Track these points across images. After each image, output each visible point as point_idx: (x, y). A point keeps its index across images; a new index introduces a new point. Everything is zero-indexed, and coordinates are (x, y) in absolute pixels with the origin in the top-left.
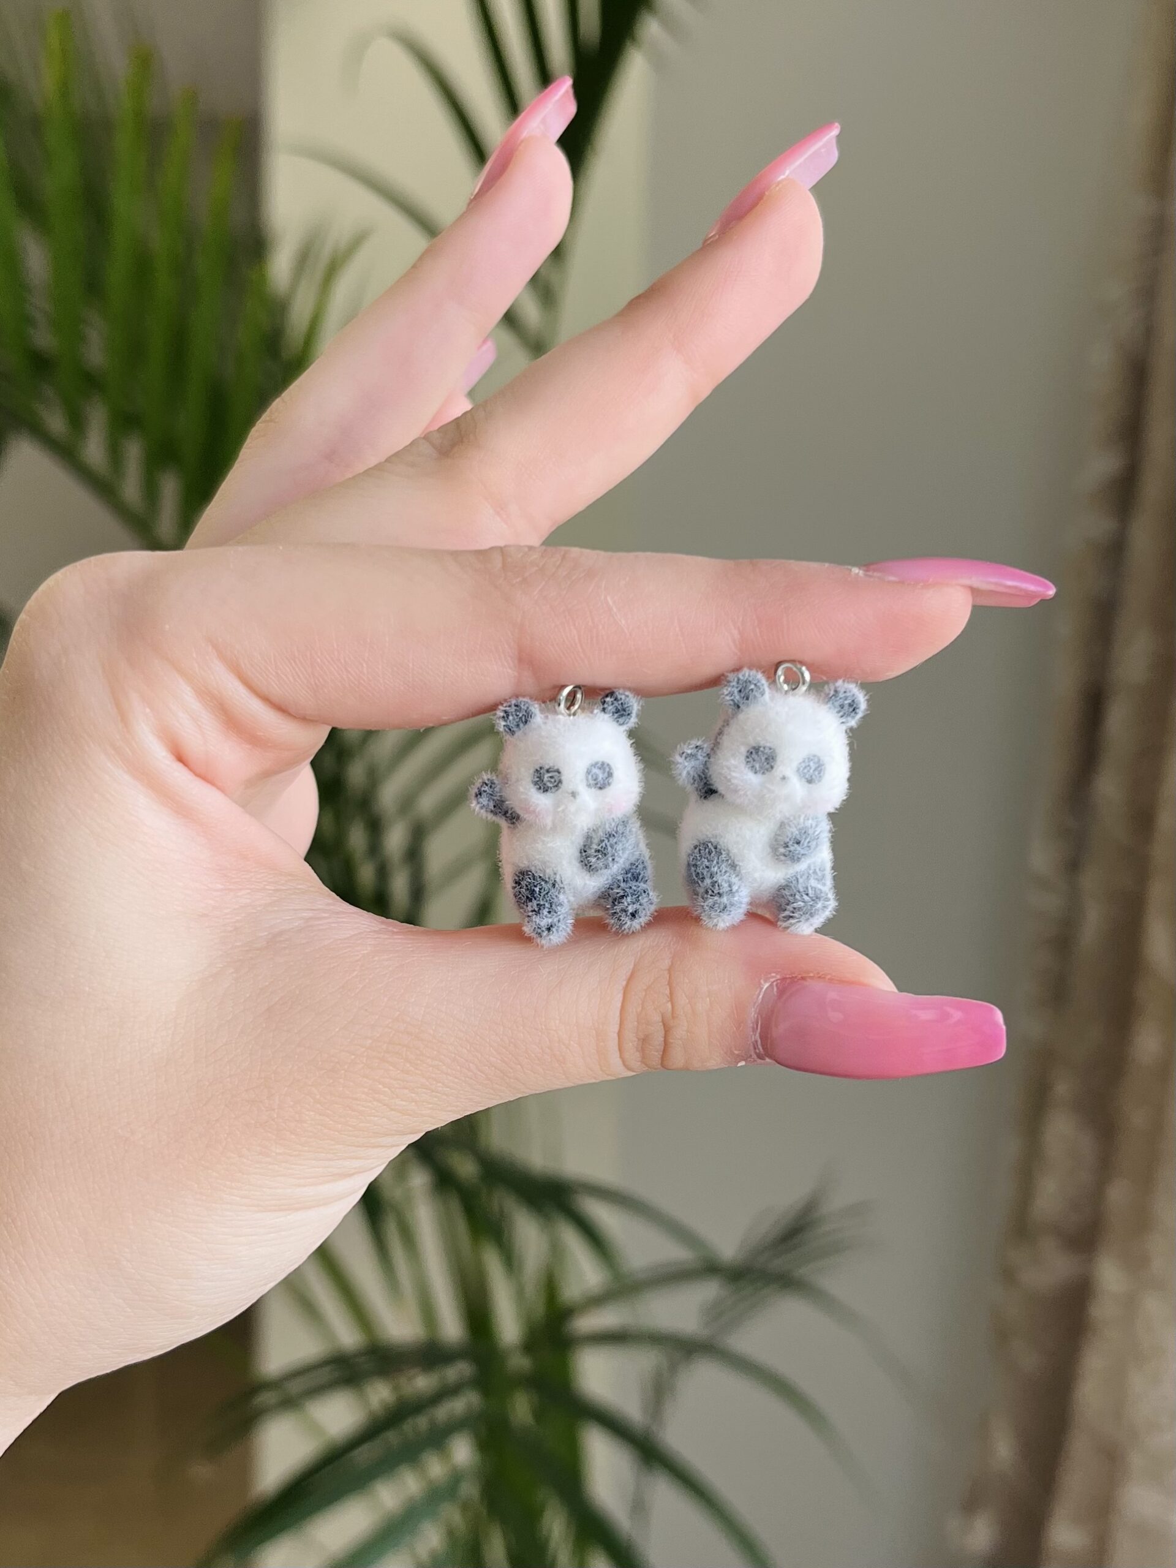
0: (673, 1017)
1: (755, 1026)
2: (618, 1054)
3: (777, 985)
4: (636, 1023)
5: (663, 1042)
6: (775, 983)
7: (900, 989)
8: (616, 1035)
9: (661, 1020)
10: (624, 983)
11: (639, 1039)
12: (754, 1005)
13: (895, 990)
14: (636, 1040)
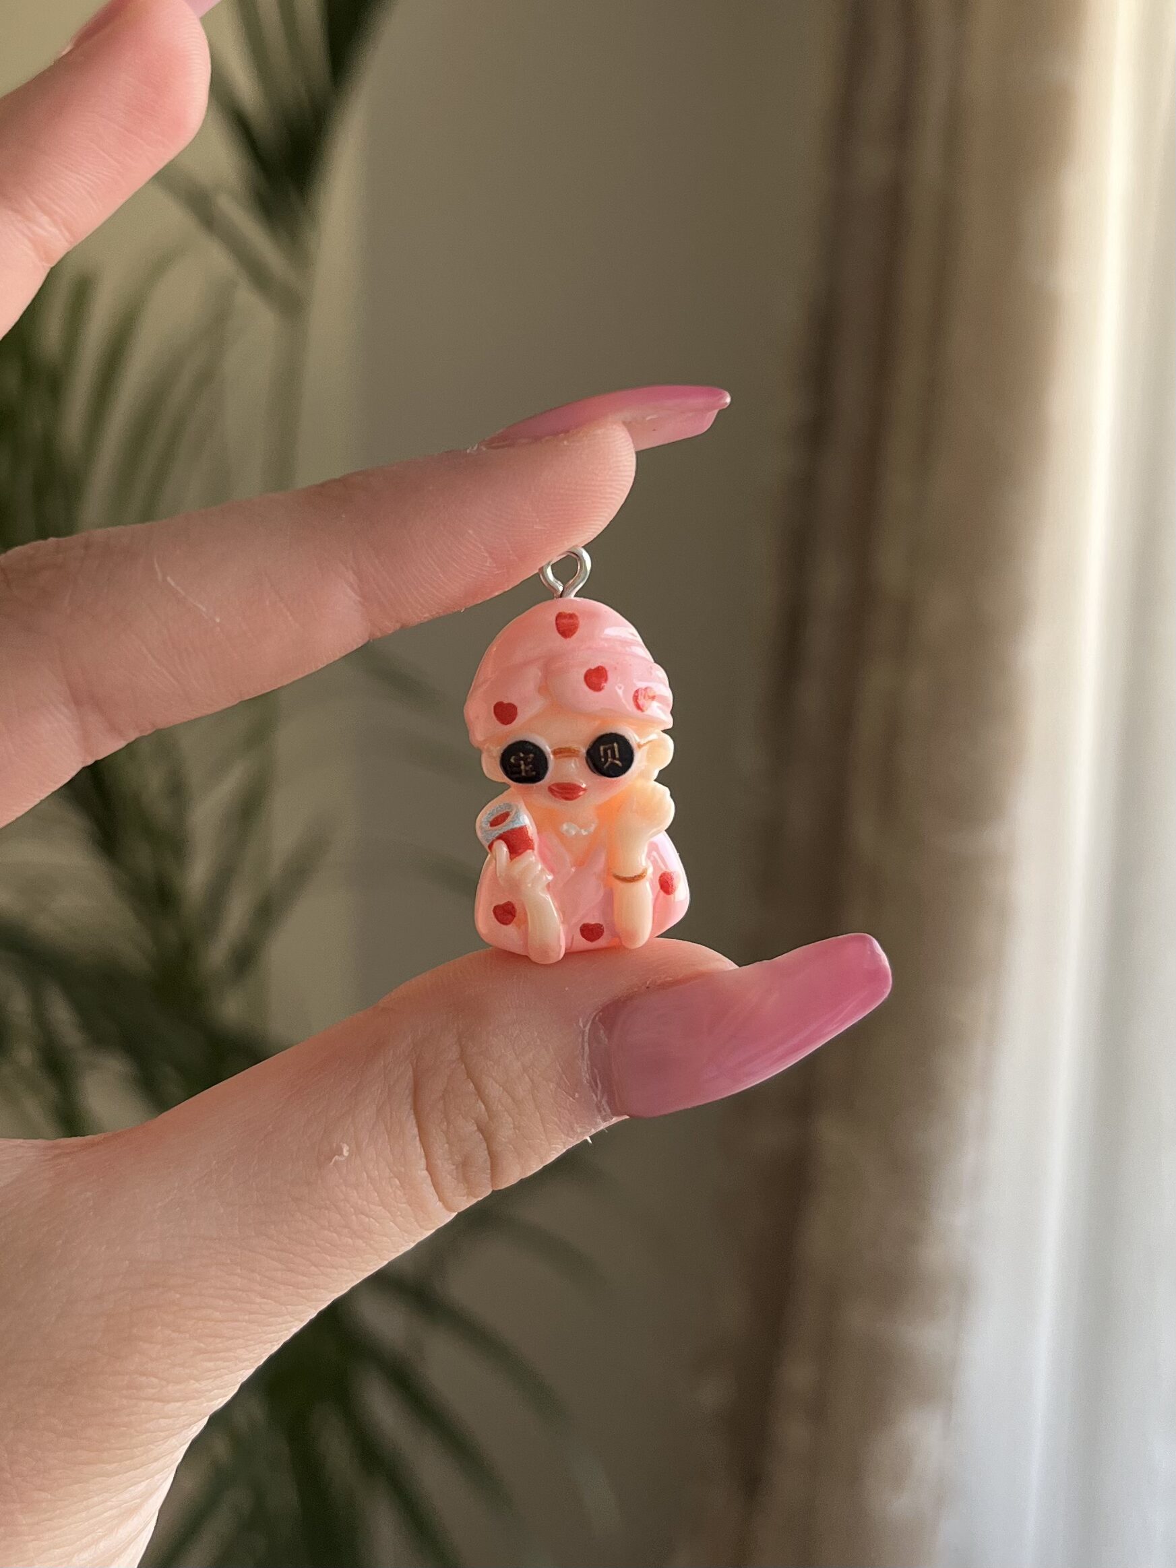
0: (489, 1117)
1: (593, 1083)
2: (436, 1198)
3: (600, 1020)
4: (446, 1146)
5: (489, 1158)
6: (597, 1018)
7: (739, 966)
8: (425, 1173)
9: (476, 1128)
10: (410, 1100)
11: (457, 1168)
12: (583, 1056)
13: (737, 967)
14: (454, 1167)
